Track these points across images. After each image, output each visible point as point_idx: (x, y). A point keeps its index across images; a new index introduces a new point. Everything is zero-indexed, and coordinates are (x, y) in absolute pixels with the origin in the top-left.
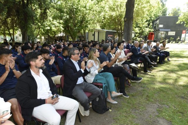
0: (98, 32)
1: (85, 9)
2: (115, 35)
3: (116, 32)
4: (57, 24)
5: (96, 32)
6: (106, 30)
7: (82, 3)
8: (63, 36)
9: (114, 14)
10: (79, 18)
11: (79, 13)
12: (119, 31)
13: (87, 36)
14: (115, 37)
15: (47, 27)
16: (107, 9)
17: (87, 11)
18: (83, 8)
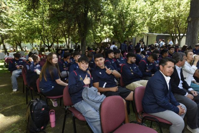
0: (147, 37)
1: (135, 12)
2: (168, 39)
3: (169, 36)
4: (108, 30)
5: (144, 37)
6: (157, 34)
7: (132, 6)
8: (108, 41)
9: (171, 15)
10: (128, 23)
11: (129, 18)
12: (174, 35)
13: (134, 41)
14: (167, 41)
15: (98, 33)
16: (161, 10)
17: (137, 15)
18: (133, 12)
